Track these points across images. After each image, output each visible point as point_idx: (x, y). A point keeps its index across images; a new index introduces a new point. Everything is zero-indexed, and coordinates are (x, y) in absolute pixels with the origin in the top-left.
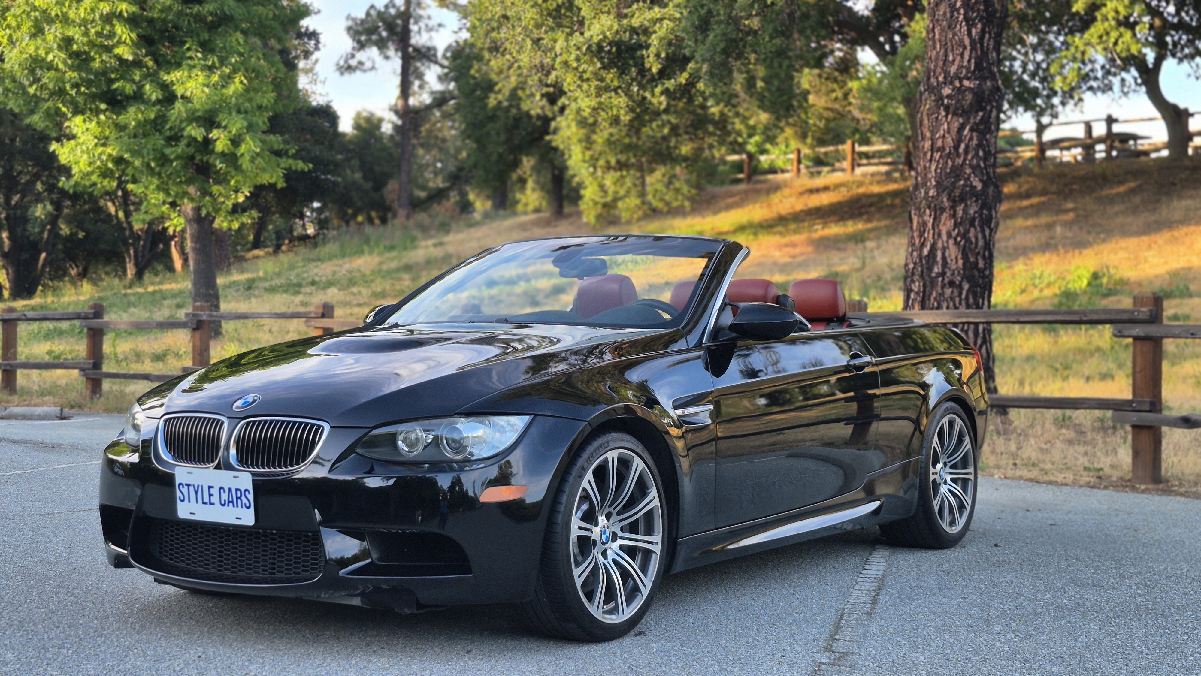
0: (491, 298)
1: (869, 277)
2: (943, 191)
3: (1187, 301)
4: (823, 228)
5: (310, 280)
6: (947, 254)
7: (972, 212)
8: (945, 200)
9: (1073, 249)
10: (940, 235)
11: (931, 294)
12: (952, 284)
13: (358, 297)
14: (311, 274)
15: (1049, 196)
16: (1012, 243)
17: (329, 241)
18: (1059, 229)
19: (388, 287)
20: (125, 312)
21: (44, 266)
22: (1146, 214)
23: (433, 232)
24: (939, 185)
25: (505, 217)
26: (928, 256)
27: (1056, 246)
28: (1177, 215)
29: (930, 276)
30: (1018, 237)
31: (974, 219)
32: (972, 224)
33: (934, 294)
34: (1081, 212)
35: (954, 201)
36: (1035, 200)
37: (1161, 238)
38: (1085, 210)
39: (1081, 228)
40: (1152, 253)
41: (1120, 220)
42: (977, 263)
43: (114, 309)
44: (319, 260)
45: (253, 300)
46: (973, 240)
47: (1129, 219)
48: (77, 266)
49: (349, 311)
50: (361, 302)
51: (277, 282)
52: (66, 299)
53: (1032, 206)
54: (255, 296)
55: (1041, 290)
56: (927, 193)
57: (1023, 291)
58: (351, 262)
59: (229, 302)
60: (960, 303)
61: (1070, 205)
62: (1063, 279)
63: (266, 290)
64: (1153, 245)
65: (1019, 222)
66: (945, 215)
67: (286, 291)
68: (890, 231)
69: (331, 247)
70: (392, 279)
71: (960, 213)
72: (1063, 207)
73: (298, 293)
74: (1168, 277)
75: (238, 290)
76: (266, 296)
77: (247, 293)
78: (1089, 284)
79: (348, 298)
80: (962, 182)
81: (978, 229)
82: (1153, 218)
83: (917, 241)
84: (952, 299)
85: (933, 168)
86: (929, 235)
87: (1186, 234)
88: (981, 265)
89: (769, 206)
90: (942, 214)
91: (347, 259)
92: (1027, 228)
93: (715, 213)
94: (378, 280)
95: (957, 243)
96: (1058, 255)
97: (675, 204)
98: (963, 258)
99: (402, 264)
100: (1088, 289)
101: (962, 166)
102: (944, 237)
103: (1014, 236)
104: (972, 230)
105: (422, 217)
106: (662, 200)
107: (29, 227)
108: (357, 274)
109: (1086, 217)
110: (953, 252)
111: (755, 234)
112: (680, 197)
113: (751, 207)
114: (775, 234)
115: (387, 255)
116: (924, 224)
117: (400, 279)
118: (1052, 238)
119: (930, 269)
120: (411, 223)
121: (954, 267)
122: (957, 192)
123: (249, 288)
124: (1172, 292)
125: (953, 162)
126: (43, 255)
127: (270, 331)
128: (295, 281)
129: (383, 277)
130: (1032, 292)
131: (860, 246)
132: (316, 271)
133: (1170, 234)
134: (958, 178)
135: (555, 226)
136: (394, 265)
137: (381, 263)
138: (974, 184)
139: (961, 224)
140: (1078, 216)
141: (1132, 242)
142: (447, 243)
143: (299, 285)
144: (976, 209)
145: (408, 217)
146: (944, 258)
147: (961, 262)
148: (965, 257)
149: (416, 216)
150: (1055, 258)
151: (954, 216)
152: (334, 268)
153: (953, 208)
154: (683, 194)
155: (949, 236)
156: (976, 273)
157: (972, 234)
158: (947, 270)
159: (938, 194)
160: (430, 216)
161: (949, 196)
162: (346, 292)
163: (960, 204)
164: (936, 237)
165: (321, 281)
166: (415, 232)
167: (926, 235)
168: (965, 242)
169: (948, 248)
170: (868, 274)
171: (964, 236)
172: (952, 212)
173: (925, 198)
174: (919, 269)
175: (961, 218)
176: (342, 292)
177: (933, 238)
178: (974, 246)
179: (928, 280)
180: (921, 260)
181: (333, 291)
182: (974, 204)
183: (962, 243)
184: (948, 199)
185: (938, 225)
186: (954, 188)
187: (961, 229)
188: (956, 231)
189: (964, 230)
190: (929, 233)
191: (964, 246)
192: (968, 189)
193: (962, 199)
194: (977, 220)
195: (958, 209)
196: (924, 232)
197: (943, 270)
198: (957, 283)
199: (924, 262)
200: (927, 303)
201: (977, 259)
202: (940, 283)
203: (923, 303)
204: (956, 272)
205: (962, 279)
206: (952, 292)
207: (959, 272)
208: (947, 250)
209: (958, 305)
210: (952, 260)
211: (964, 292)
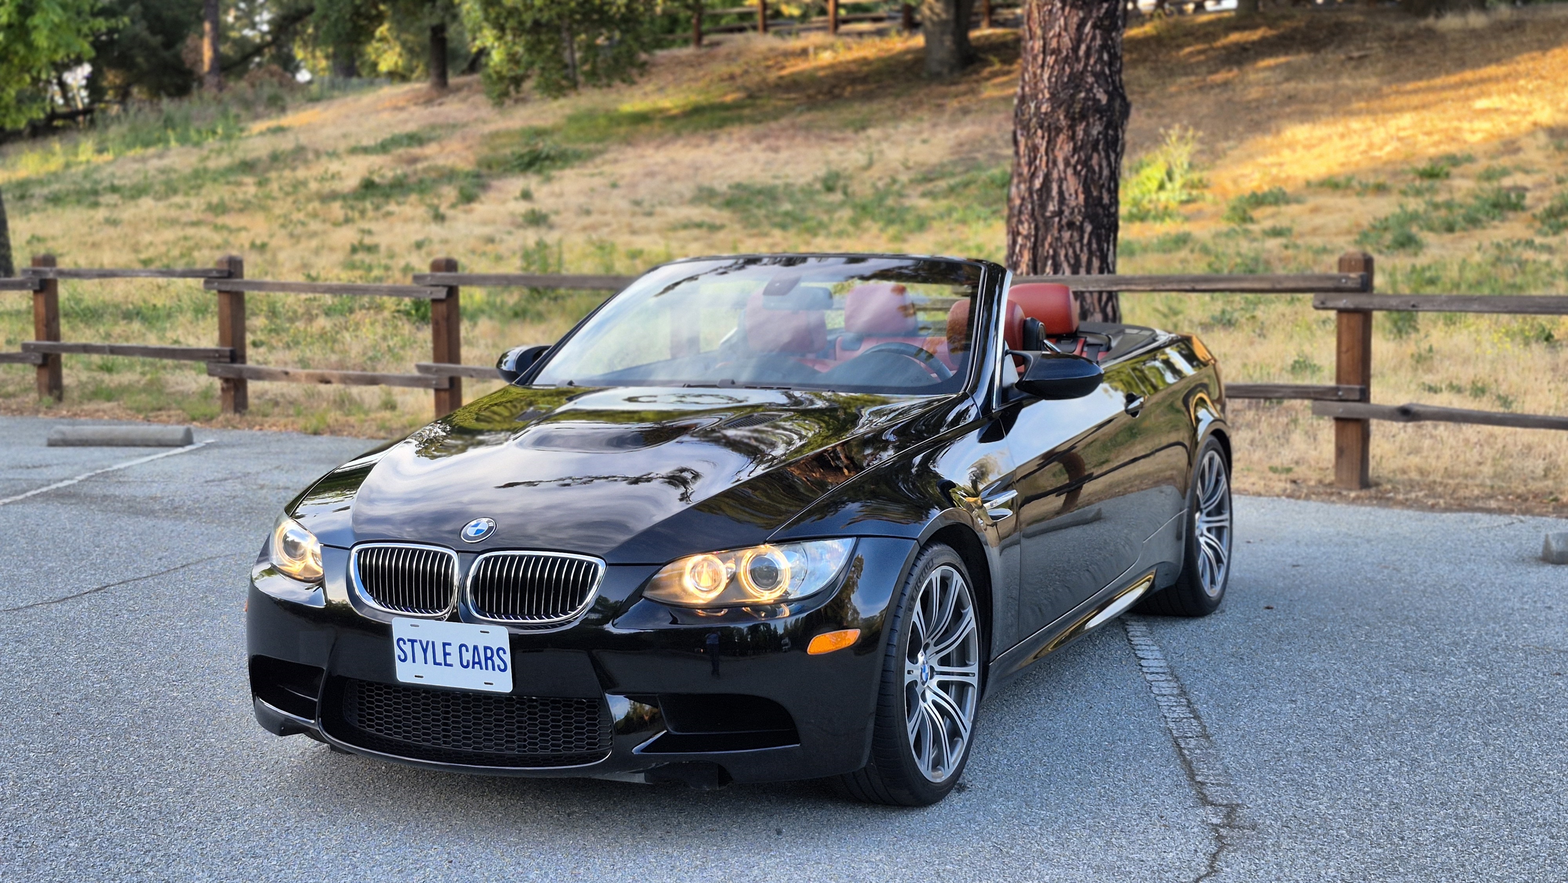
2: (1060, 106)
3: (1283, 209)
5: (106, 184)
6: (1064, 187)
7: (1095, 132)
8: (1062, 117)
10: (1055, 163)
11: (1045, 239)
12: (1070, 225)
13: (188, 211)
14: (106, 174)
19: (227, 197)
23: (261, 109)
24: (1053, 98)
25: (363, 89)
26: (1040, 189)
29: (1043, 215)
31: (1097, 142)
32: (1095, 148)
33: (1049, 239)
35: (1073, 119)
42: (1101, 198)
45: (33, 215)
46: (1097, 168)
49: (181, 233)
50: (194, 218)
51: (58, 187)
54: (37, 210)
56: (1038, 108)
60: (1081, 250)
63: (47, 199)
66: (1062, 137)
67: (78, 202)
69: (117, 131)
70: (228, 183)
71: (1080, 134)
73: (95, 205)
74: (1255, 176)
76: (52, 210)
77: (20, 204)
78: (1164, 189)
79: (173, 213)
80: (1083, 95)
81: (1103, 154)
83: (1025, 170)
84: (1071, 244)
85: (1046, 75)
86: (1041, 162)
88: (1105, 200)
90: (1057, 135)
91: (150, 150)
94: (210, 186)
95: (1076, 173)
98: (1084, 192)
99: (235, 160)
100: (1161, 195)
101: (1082, 73)
102: (1061, 166)
104: (1095, 156)
105: (242, 86)
108: (175, 176)
110: (1072, 185)
114: (745, 120)
115: (207, 145)
116: (1035, 149)
117: (240, 184)
119: (1043, 207)
120: (227, 95)
121: (1073, 203)
122: (1077, 108)
123: (22, 197)
124: (1267, 197)
125: (1072, 69)
128: (86, 186)
129: (214, 181)
134: (1077, 89)
135: (441, 104)
136: (225, 161)
137: (203, 159)
138: (1098, 96)
139: (1081, 148)
142: (290, 128)
144: (1100, 128)
145: (221, 88)
146: (1061, 193)
147: (1081, 197)
148: (1087, 191)
149: (231, 84)
151: (1073, 138)
153: (1072, 127)
155: (1067, 163)
156: (1103, 211)
157: (1094, 161)
158: (1064, 208)
159: (1053, 110)
160: (251, 85)
161: (1067, 112)
162: (167, 203)
163: (1081, 123)
164: (1050, 165)
165: (125, 186)
166: (233, 110)
167: (1038, 162)
168: (1087, 171)
169: (1066, 179)
170: (877, 175)
171: (1086, 163)
172: (1070, 133)
173: (1035, 114)
174: (1030, 207)
175: (1082, 141)
176: (161, 204)
177: (1047, 166)
178: (1097, 176)
179: (1041, 220)
180: (1031, 194)
181: (146, 203)
182: (1097, 123)
183: (1083, 173)
184: (1066, 117)
185: (1053, 150)
186: (1074, 102)
187: (1082, 154)
188: (1076, 157)
189: (1086, 156)
190: (1041, 160)
191: (1086, 177)
192: (1090, 103)
193: (1083, 116)
194: (1101, 143)
195: (1078, 129)
196: (1035, 158)
197: (1059, 208)
198: (1078, 224)
199: (1035, 197)
200: (1040, 249)
201: (1101, 193)
202: (1056, 225)
203: (1034, 250)
204: (1076, 210)
205: (1084, 218)
206: (1072, 235)
207: (1080, 210)
208: (1065, 182)
209: (1078, 252)
210: (1071, 195)
211: (1086, 236)
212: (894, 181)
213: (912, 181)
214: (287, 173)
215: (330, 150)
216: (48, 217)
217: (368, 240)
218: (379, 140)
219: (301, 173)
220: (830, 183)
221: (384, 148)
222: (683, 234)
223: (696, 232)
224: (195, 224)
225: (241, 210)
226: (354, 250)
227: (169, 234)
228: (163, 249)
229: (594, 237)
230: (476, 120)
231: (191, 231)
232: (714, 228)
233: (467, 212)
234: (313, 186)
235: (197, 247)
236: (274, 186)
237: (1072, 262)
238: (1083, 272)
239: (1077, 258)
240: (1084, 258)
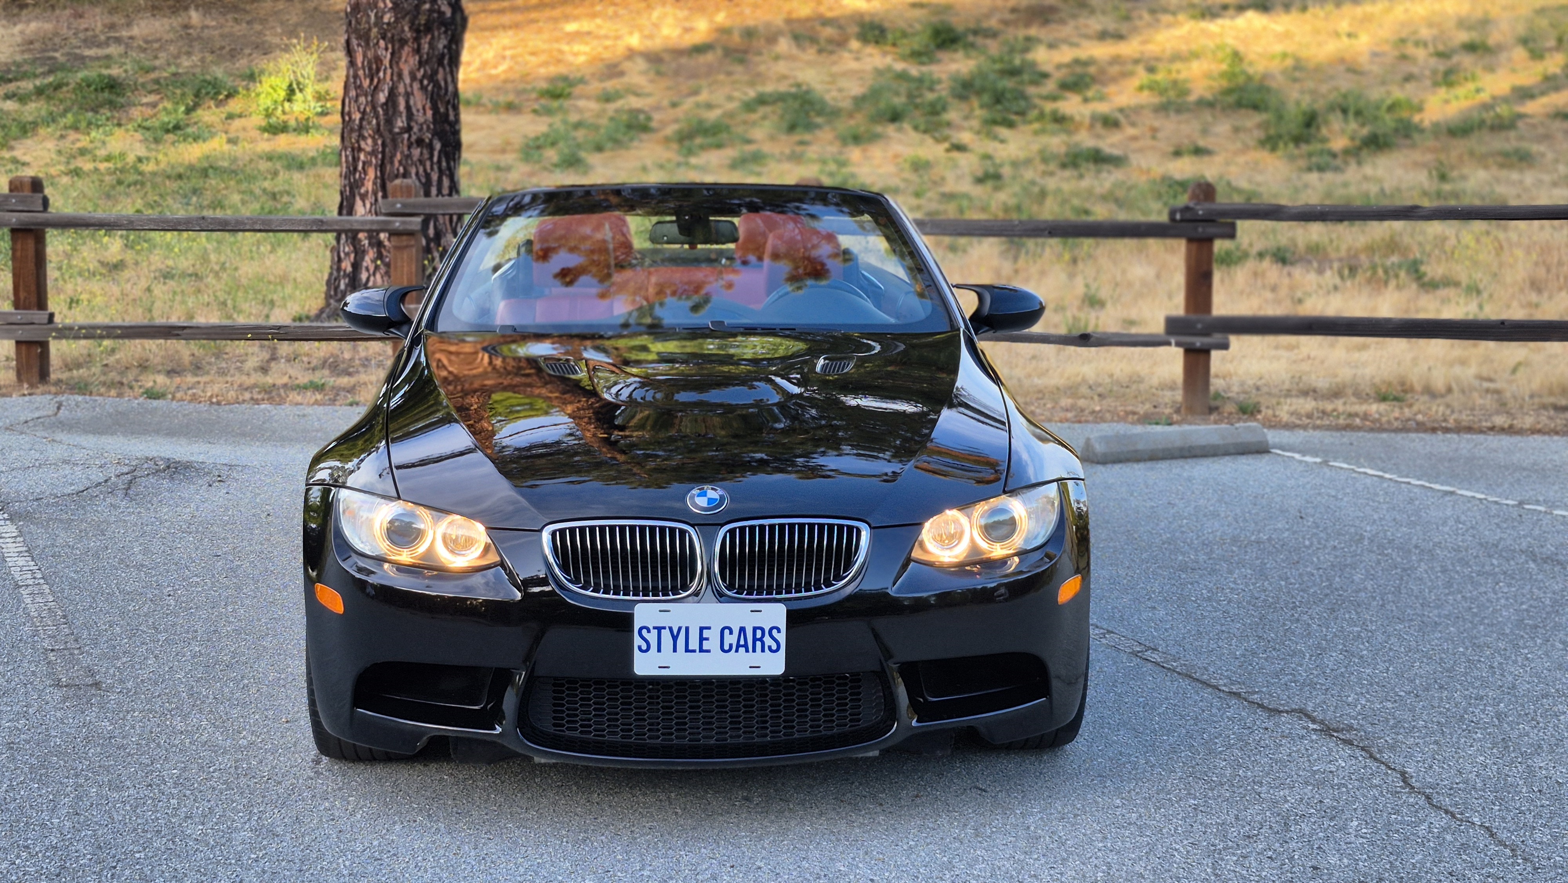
2: (403, 18)
6: (412, 102)
7: (439, 46)
8: (406, 28)
10: (400, 76)
11: (393, 156)
12: (420, 142)
24: (396, 7)
26: (386, 104)
29: (390, 131)
31: (443, 56)
32: (440, 63)
33: (398, 156)
35: (418, 31)
42: (447, 115)
46: (443, 84)
56: (379, 18)
66: (406, 49)
71: (426, 47)
81: (448, 69)
83: (366, 82)
84: (421, 162)
88: (452, 117)
90: (402, 47)
95: (423, 88)
98: (431, 108)
102: (408, 80)
104: (441, 70)
110: (419, 100)
116: (378, 60)
119: (389, 122)
121: (421, 120)
122: (422, 19)
138: (442, 8)
139: (427, 61)
144: (445, 42)
146: (408, 107)
147: (429, 113)
148: (434, 107)
151: (418, 51)
153: (417, 39)
155: (413, 78)
156: (448, 128)
157: (440, 76)
158: (413, 124)
159: (397, 20)
161: (412, 23)
163: (426, 35)
164: (395, 78)
167: (381, 74)
168: (434, 86)
169: (413, 94)
171: (432, 78)
172: (416, 46)
173: (376, 24)
174: (374, 121)
175: (428, 54)
177: (392, 79)
178: (443, 92)
179: (387, 135)
180: (374, 108)
182: (443, 36)
183: (430, 88)
184: (410, 28)
185: (397, 63)
186: (418, 13)
187: (427, 68)
188: (422, 71)
189: (432, 70)
190: (385, 73)
191: (433, 92)
192: (435, 15)
193: (428, 29)
194: (447, 57)
195: (423, 41)
196: (378, 70)
197: (408, 124)
198: (427, 141)
199: (381, 112)
200: (388, 167)
201: (447, 109)
202: (405, 142)
203: (382, 166)
204: (425, 127)
205: (433, 136)
206: (421, 153)
207: (428, 127)
208: (412, 98)
209: (429, 170)
210: (418, 111)
211: (436, 154)
237: (423, 180)
238: (434, 191)
239: (428, 176)
240: (435, 177)
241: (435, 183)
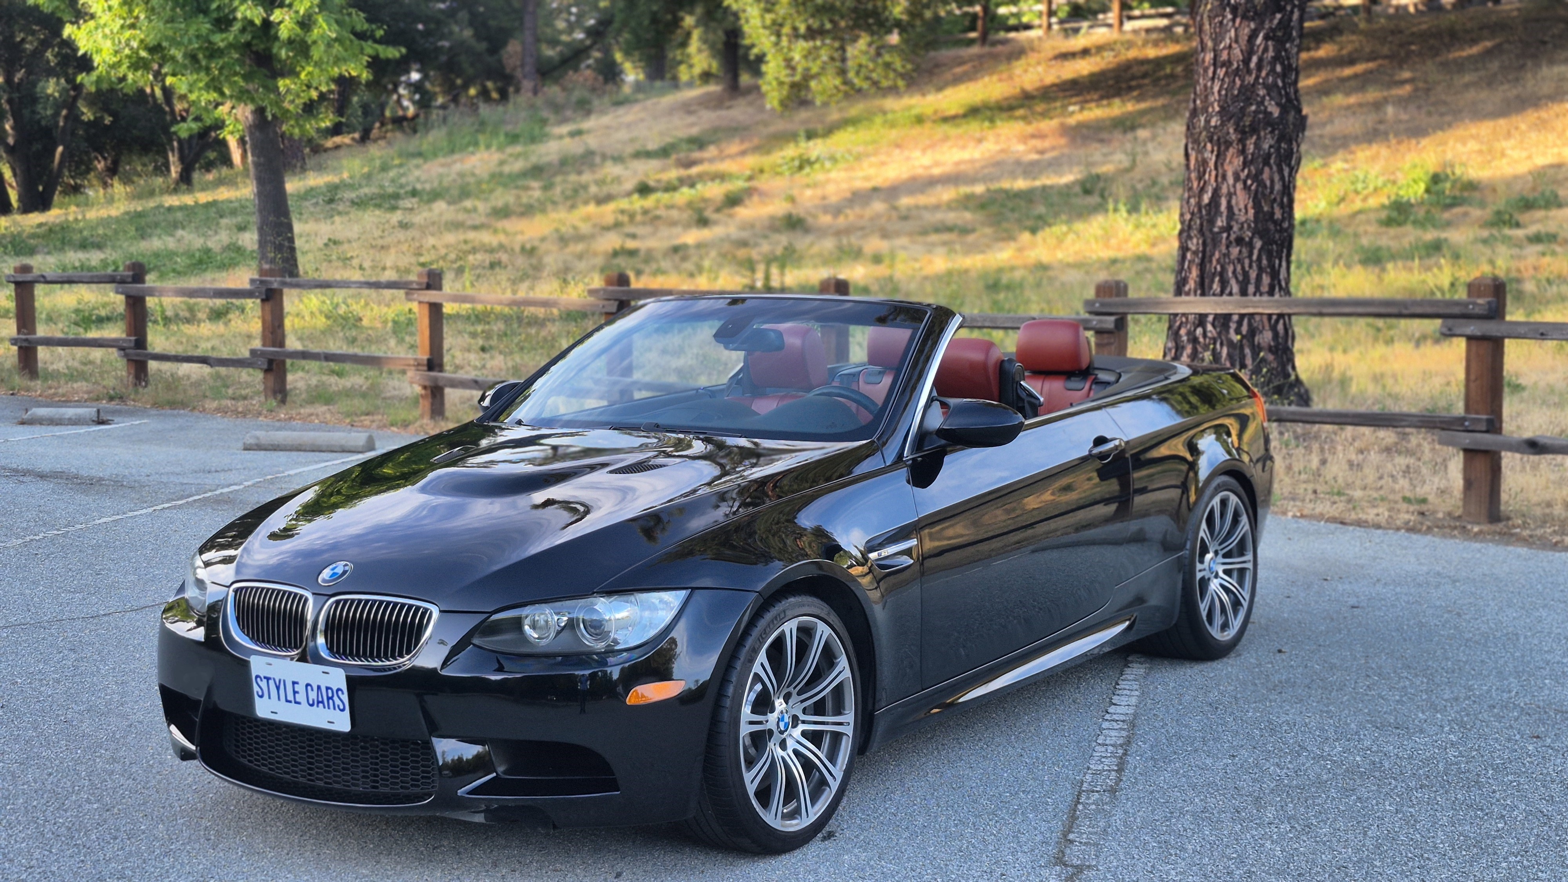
0: (645, 212)
1: (1141, 181)
2: (1229, 120)
3: (1554, 213)
4: (1082, 109)
5: (409, 188)
6: (1233, 202)
7: (1266, 146)
8: (1231, 131)
9: (1409, 138)
10: (1224, 177)
11: (1213, 255)
12: (1239, 241)
13: (473, 215)
14: (411, 178)
15: (1380, 62)
16: (1328, 129)
17: (433, 127)
18: (1390, 110)
19: (512, 201)
20: (172, 235)
21: (61, 162)
22: (1506, 87)
23: (569, 113)
24: (1223, 111)
25: (662, 92)
26: (1209, 204)
27: (1386, 134)
28: (1546, 88)
29: (1211, 231)
30: (1337, 121)
31: (1269, 155)
32: (1266, 162)
33: (1217, 255)
34: (1421, 85)
35: (1243, 132)
36: (1360, 68)
37: (1523, 121)
38: (1426, 82)
39: (1419, 107)
40: (1512, 142)
41: (1471, 95)
42: (1272, 214)
43: (159, 231)
44: (420, 155)
45: (337, 219)
46: (1268, 183)
47: (1484, 94)
48: (105, 159)
49: (462, 237)
50: (477, 222)
51: (366, 190)
52: (92, 214)
53: (1356, 76)
54: (340, 213)
55: (1365, 199)
56: (1207, 122)
57: (1342, 200)
58: (462, 161)
59: (306, 222)
60: (1250, 266)
61: (1406, 75)
62: (1394, 182)
63: (353, 203)
64: (1513, 131)
65: (1339, 99)
66: (1231, 150)
67: (378, 206)
68: (1169, 114)
69: (436, 136)
70: (517, 187)
71: (1251, 148)
72: (1397, 78)
73: (394, 208)
74: (1530, 178)
75: (317, 204)
76: (355, 213)
77: (328, 207)
78: (1428, 191)
79: (461, 217)
80: (1253, 108)
81: (1275, 168)
82: (1515, 92)
83: (1195, 184)
84: (1239, 260)
85: (1216, 89)
86: (1210, 176)
87: (1557, 116)
88: (1278, 215)
89: (1011, 78)
90: (1227, 149)
91: (456, 156)
92: (1348, 107)
93: (940, 89)
94: (500, 191)
95: (1246, 188)
96: (1389, 147)
97: (885, 83)
98: (1254, 207)
99: (528, 165)
100: (1426, 196)
101: (1253, 85)
102: (1231, 181)
103: (1331, 120)
104: (1267, 170)
105: (553, 91)
106: (867, 78)
107: (39, 108)
108: (472, 180)
109: (1428, 90)
110: (1241, 200)
111: (992, 120)
112: (892, 75)
113: (987, 79)
114: (1016, 118)
115: (510, 150)
116: (1205, 162)
117: (527, 188)
118: (1381, 122)
119: (1212, 222)
120: (539, 101)
121: (1243, 219)
122: (1247, 121)
123: (331, 201)
124: (1535, 200)
125: (1243, 81)
126: (60, 149)
127: (361, 268)
128: (390, 190)
129: (505, 185)
130: (1353, 201)
131: (1130, 136)
132: (417, 173)
133: (1536, 115)
134: (1248, 101)
135: (729, 108)
136: (518, 166)
137: (502, 163)
138: (1269, 109)
139: (1252, 162)
140: (1416, 90)
141: (1485, 128)
142: (589, 132)
143: (396, 196)
144: (1272, 142)
145: (535, 92)
146: (1230, 207)
147: (1251, 212)
148: (1257, 206)
149: (546, 89)
150: (1384, 152)
151: (1243, 152)
152: (441, 170)
153: (1242, 141)
154: (895, 70)
155: (1237, 178)
156: (1272, 227)
157: (1266, 175)
158: (1233, 223)
159: (1223, 124)
160: (564, 89)
161: (1237, 125)
162: (458, 207)
163: (1251, 136)
164: (1220, 179)
165: (424, 190)
166: (545, 114)
167: (1207, 176)
168: (1258, 186)
169: (1235, 193)
170: (1138, 177)
171: (1256, 177)
172: (1240, 147)
173: (1205, 128)
174: (1198, 222)
175: (1253, 154)
176: (452, 208)
177: (1216, 180)
178: (1268, 190)
179: (1209, 236)
180: (1200, 210)
181: (440, 206)
182: (1269, 136)
183: (1253, 188)
184: (1235, 130)
185: (1222, 165)
186: (1244, 115)
188: (1246, 171)
189: (1257, 170)
191: (1256, 191)
192: (1261, 116)
193: (1254, 129)
194: (1273, 156)
195: (1248, 142)
196: (1205, 173)
197: (1228, 223)
198: (1247, 239)
199: (1204, 212)
200: (1208, 266)
201: (1272, 208)
202: (1224, 241)
203: (1202, 266)
204: (1245, 226)
205: (1253, 234)
206: (1240, 252)
207: (1249, 226)
208: (1234, 197)
209: (1247, 269)
210: (1240, 210)
211: (1256, 252)
212: (1154, 183)
213: (1172, 183)
214: (573, 178)
215: (616, 154)
216: (350, 221)
217: (631, 244)
218: (662, 144)
219: (587, 177)
220: (1088, 186)
221: (664, 152)
222: (934, 238)
223: (946, 237)
224: (475, 228)
225: (522, 214)
226: (615, 254)
227: (450, 238)
228: (443, 251)
229: (845, 241)
230: (757, 123)
231: (471, 235)
232: (965, 231)
233: (731, 216)
234: (593, 189)
235: (474, 251)
236: (558, 190)
237: (1241, 278)
238: (1251, 289)
239: (1246, 274)
240: (1253, 275)
241: (1253, 281)
